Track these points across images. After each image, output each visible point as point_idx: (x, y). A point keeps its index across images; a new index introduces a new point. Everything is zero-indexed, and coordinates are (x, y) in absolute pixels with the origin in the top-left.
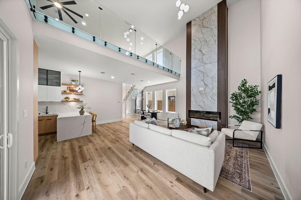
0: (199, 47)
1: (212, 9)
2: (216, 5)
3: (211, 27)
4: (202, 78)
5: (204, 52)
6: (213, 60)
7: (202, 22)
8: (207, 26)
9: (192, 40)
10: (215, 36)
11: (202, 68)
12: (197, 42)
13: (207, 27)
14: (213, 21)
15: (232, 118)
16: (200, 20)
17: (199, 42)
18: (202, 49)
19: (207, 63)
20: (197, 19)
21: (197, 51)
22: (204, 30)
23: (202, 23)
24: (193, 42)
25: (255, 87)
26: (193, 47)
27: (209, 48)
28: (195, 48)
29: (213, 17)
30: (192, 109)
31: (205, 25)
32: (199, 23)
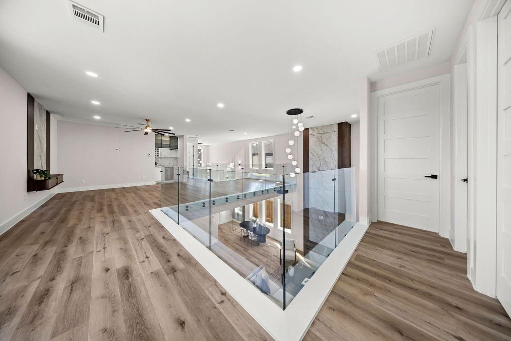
0: (318, 164)
1: (331, 125)
2: (336, 124)
3: (331, 147)
4: (322, 204)
8: (326, 143)
9: (310, 153)
10: (335, 160)
11: (321, 193)
12: (316, 158)
13: (327, 146)
16: (318, 133)
17: (318, 160)
18: (321, 169)
19: (326, 187)
20: (315, 130)
21: (315, 168)
22: (324, 148)
23: (321, 137)
24: (310, 155)
26: (311, 162)
28: (313, 164)
29: (333, 136)
30: (310, 240)
31: (324, 141)
32: (318, 135)
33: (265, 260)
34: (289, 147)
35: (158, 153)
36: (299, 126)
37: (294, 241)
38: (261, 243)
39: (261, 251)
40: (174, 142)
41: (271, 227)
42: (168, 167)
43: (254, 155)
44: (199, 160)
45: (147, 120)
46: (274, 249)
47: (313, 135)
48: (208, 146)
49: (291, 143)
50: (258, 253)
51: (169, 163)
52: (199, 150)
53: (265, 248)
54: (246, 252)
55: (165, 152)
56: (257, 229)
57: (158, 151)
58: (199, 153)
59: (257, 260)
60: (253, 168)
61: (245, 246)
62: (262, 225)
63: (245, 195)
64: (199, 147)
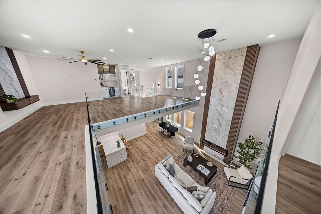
0: (220, 87)
1: (240, 49)
2: (245, 47)
3: (236, 71)
4: (218, 118)
5: (223, 94)
6: (231, 106)
7: (227, 60)
8: (231, 67)
9: (214, 76)
10: (237, 83)
11: (219, 109)
12: (219, 81)
13: (232, 70)
14: (239, 65)
15: (236, 158)
16: (225, 57)
17: (221, 82)
18: (222, 90)
19: (224, 105)
20: (223, 55)
21: (217, 90)
22: (228, 71)
23: (228, 62)
24: (214, 79)
25: (260, 143)
26: (214, 84)
27: (230, 92)
28: (216, 86)
29: (239, 60)
30: (206, 139)
31: (229, 65)
32: (224, 60)
33: (174, 148)
34: (197, 72)
35: (103, 78)
36: (209, 50)
37: (194, 138)
38: (172, 137)
39: (172, 142)
40: (112, 69)
41: (179, 127)
42: (111, 88)
43: (169, 77)
44: (132, 81)
45: (82, 52)
46: (180, 141)
47: (220, 60)
48: (138, 71)
49: (200, 68)
50: (170, 143)
51: (111, 85)
52: (132, 74)
53: (174, 140)
54: (162, 141)
55: (107, 77)
56: (170, 128)
57: (102, 77)
58: (132, 76)
59: (169, 148)
60: (169, 88)
61: (162, 138)
62: (173, 125)
63: (160, 111)
64: (131, 72)
